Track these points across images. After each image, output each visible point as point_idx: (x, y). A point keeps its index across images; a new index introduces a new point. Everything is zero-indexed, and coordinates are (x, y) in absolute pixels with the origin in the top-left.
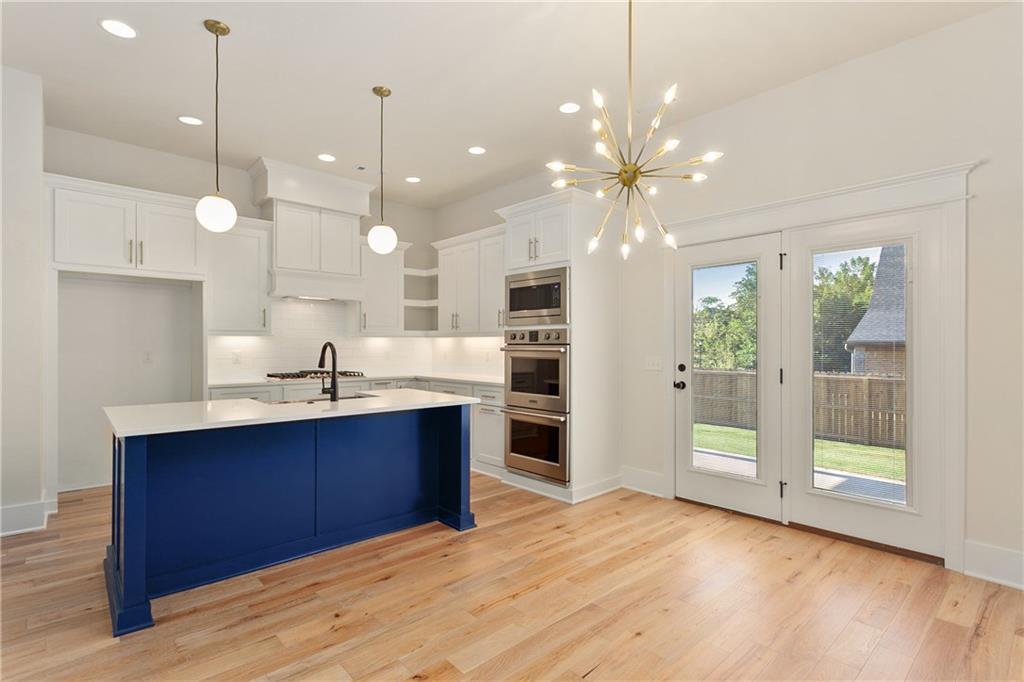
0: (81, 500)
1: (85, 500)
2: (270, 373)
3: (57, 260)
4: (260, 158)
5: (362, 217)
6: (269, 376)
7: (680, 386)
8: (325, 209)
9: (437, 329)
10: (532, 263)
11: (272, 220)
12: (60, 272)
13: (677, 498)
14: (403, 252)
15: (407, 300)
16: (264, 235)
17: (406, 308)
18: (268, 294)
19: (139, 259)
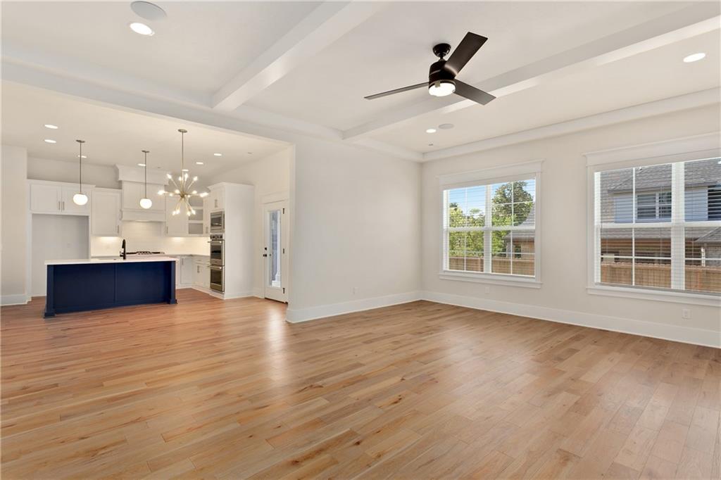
18: (120, 219)
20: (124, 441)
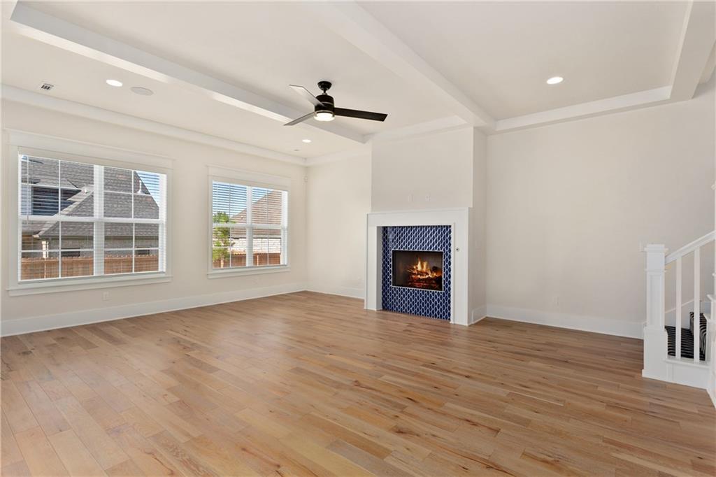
20: (525, 454)
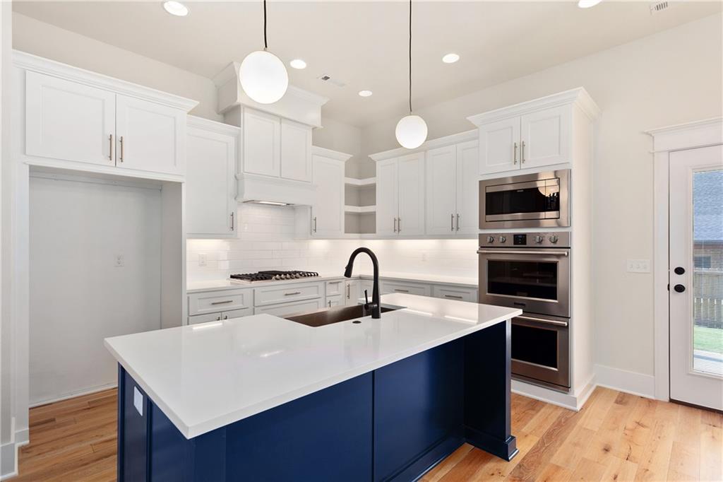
0: (53, 420)
1: (58, 421)
2: (233, 274)
3: (27, 153)
4: (232, 63)
5: (314, 128)
6: (232, 277)
7: (680, 289)
8: (285, 118)
9: (375, 232)
10: (517, 167)
11: (240, 126)
12: (31, 166)
13: (672, 401)
14: (344, 163)
15: (347, 206)
16: (232, 140)
17: (347, 214)
18: (235, 198)
19: (119, 156)
